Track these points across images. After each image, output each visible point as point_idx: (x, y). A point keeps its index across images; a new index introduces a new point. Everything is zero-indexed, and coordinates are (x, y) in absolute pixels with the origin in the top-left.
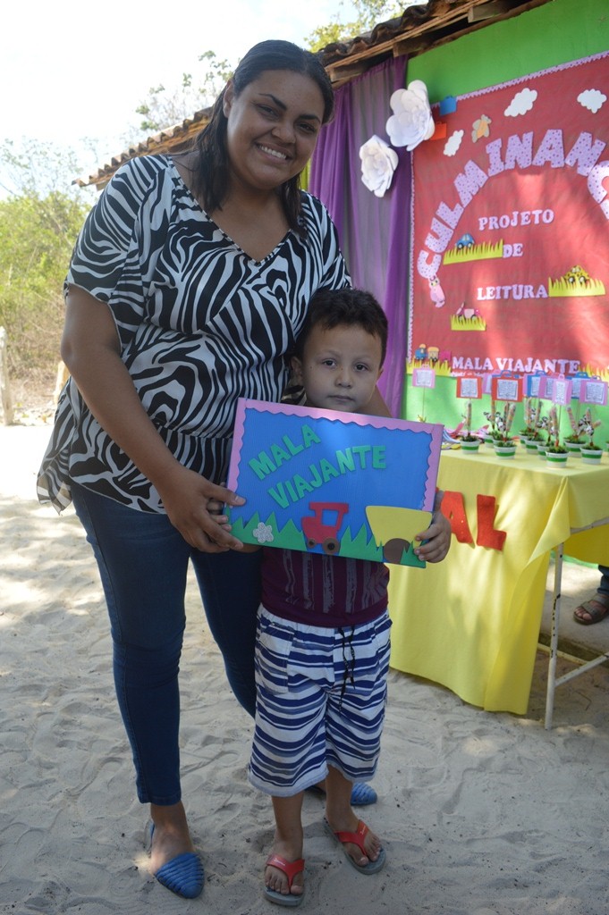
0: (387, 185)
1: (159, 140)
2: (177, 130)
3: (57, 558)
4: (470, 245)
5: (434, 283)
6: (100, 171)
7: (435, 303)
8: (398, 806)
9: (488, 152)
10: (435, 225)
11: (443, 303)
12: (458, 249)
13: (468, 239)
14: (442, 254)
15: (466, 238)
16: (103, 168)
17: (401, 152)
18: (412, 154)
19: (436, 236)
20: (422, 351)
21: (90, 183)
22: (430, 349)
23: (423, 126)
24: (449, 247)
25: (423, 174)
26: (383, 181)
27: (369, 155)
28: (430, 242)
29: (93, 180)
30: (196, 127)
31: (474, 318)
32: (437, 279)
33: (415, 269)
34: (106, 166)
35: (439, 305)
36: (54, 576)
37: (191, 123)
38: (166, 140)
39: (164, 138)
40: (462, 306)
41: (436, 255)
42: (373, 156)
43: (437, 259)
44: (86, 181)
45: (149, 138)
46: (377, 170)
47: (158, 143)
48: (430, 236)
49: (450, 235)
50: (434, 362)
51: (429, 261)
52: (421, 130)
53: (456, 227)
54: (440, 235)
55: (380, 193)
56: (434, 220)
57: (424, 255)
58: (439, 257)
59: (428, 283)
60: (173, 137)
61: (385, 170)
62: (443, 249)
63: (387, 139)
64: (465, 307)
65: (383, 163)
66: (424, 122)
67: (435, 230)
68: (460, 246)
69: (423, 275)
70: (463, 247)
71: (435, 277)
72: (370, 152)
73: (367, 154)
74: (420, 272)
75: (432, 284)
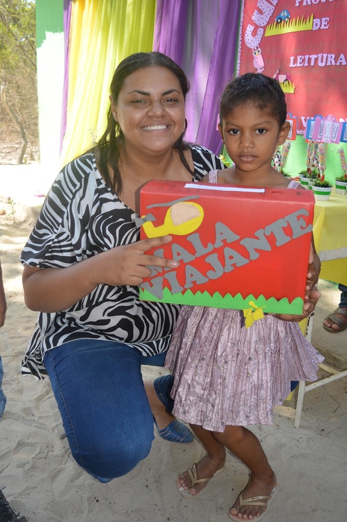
4: (286, 19)
5: (257, 52)
7: (257, 69)
8: (147, 486)
10: (261, 3)
11: (263, 69)
12: (278, 23)
13: (286, 14)
14: (265, 28)
15: (284, 14)
19: (260, 12)
24: (270, 22)
28: (255, 17)
31: (286, 82)
32: (259, 49)
33: (243, 41)
40: (277, 72)
41: (260, 29)
43: (260, 32)
48: (256, 12)
49: (273, 11)
51: (254, 33)
53: (277, 4)
54: (264, 11)
57: (250, 29)
58: (262, 30)
59: (252, 52)
62: (266, 23)
64: (279, 73)
67: (260, 7)
68: (279, 21)
69: (249, 45)
70: (281, 22)
71: (257, 47)
74: (246, 43)
75: (255, 53)
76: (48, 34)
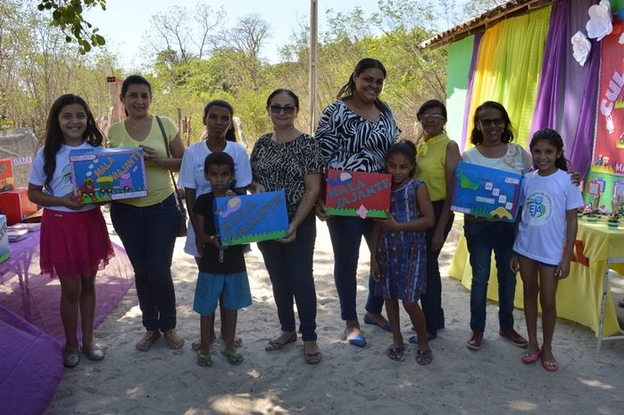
0: (585, 60)
1: (463, 27)
2: (472, 22)
5: (609, 119)
7: (609, 131)
10: (611, 85)
11: (613, 131)
12: (623, 99)
14: (614, 102)
16: (432, 39)
17: (592, 41)
18: (600, 42)
19: (612, 91)
20: (600, 159)
22: (605, 158)
24: (619, 98)
25: (607, 55)
26: (584, 57)
28: (608, 94)
29: (427, 46)
30: (483, 20)
32: (611, 117)
33: (599, 109)
35: (611, 132)
37: (480, 19)
38: (467, 27)
39: (465, 25)
40: (623, 133)
41: (611, 102)
42: (579, 42)
43: (611, 105)
44: (423, 46)
46: (582, 50)
48: (608, 91)
49: (619, 91)
50: (606, 165)
51: (607, 105)
53: (623, 86)
54: (614, 91)
55: (582, 64)
56: (611, 82)
57: (604, 101)
59: (606, 118)
62: (615, 99)
63: (586, 33)
65: (584, 46)
67: (611, 88)
71: (610, 115)
72: (577, 40)
73: (575, 41)
74: (602, 112)
76: (456, 90)
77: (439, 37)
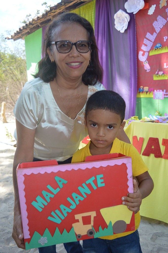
0: (126, 28)
1: (36, 20)
2: (43, 15)
3: (8, 173)
4: (160, 47)
5: (146, 63)
6: (15, 33)
9: (166, 12)
10: (145, 41)
11: (150, 70)
12: (155, 49)
13: (159, 45)
14: (149, 52)
15: (158, 45)
16: (16, 32)
17: (131, 15)
18: (135, 15)
19: (146, 45)
20: (141, 89)
21: (12, 39)
22: (145, 88)
23: (139, 5)
24: (152, 49)
25: (140, 22)
26: (123, 27)
27: (118, 17)
28: (143, 48)
29: (13, 37)
30: (50, 13)
31: (163, 75)
32: (147, 61)
33: (138, 58)
34: (17, 31)
35: (148, 71)
36: (7, 181)
37: (49, 12)
38: (39, 19)
39: (38, 19)
40: (158, 70)
41: (146, 53)
42: (119, 18)
44: (10, 37)
45: (33, 19)
46: (121, 23)
47: (36, 21)
48: (143, 45)
49: (152, 45)
50: (147, 92)
51: (143, 55)
52: (138, 6)
53: (154, 41)
54: (147, 45)
55: (122, 31)
56: (145, 39)
57: (141, 53)
58: (147, 53)
59: (143, 63)
60: (42, 18)
61: (124, 23)
62: (149, 50)
63: (125, 11)
64: (159, 71)
65: (123, 20)
66: (139, 3)
67: (145, 43)
68: (156, 48)
69: (141, 60)
70: (157, 48)
71: (146, 61)
72: (118, 16)
73: (117, 17)
75: (145, 63)
77: (20, 29)
